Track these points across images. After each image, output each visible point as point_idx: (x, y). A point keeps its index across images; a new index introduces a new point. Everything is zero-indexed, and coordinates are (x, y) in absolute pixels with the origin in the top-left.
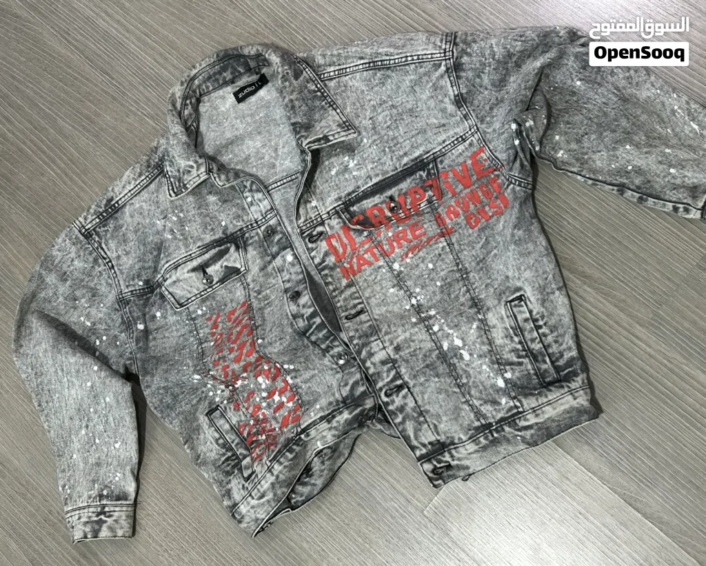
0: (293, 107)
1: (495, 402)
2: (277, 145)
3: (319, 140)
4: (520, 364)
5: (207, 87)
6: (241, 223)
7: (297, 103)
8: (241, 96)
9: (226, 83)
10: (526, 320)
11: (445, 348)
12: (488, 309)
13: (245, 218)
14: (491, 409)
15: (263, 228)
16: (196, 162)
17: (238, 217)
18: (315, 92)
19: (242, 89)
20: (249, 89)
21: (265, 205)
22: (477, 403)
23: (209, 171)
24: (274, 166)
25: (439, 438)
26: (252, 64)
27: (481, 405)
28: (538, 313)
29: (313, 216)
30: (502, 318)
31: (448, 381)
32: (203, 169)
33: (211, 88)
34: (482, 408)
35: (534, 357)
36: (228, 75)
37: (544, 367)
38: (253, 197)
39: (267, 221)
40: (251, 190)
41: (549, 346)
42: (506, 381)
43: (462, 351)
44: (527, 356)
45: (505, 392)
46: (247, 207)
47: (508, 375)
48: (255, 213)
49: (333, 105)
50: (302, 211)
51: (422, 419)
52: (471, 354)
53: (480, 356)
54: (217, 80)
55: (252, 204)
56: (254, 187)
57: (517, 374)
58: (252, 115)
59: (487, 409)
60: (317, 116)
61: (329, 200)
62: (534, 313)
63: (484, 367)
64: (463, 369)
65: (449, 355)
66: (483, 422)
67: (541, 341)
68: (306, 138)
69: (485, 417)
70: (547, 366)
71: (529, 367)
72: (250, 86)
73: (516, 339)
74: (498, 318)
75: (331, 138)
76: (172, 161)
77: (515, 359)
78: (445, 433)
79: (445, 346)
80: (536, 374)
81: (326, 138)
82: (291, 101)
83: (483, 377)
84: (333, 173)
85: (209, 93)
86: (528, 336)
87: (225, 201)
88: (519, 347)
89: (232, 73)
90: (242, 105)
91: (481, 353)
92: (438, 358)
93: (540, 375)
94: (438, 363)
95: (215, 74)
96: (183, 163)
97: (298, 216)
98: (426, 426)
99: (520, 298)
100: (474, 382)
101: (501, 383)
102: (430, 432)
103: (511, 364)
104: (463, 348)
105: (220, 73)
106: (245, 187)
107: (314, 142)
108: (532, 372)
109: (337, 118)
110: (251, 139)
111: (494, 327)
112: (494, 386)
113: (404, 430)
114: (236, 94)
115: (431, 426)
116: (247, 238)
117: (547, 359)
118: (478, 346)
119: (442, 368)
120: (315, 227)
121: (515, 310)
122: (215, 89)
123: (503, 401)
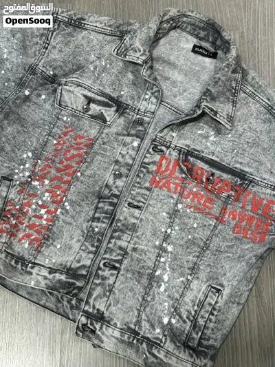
0: (216, 82)
1: (153, 326)
2: (188, 89)
3: (212, 110)
4: (185, 322)
5: (186, 28)
6: (131, 102)
7: (220, 83)
8: (196, 50)
9: (197, 36)
10: (210, 304)
11: (157, 273)
12: (198, 278)
13: (136, 102)
14: (148, 327)
15: (138, 116)
16: (145, 51)
17: (132, 98)
18: (233, 88)
19: (200, 47)
20: (204, 52)
21: (152, 107)
22: (144, 317)
23: (145, 62)
24: (175, 97)
25: (105, 312)
26: (218, 43)
27: (145, 320)
28: (219, 307)
29: (167, 139)
30: (200, 291)
31: (141, 290)
32: (144, 58)
33: (188, 30)
34: (143, 322)
35: (195, 326)
36: (202, 34)
37: (195, 336)
38: (150, 97)
39: (144, 116)
40: (153, 94)
41: (208, 328)
42: (169, 322)
43: (163, 284)
44: (192, 321)
45: (163, 327)
46: (142, 98)
47: (173, 321)
48: (142, 105)
49: (234, 103)
50: (166, 130)
51: (108, 294)
52: (165, 291)
53: (169, 296)
54: (195, 30)
55: (146, 100)
56: (156, 94)
57: (178, 325)
58: (192, 64)
59: (145, 325)
60: (222, 99)
61: (183, 141)
62: (218, 305)
63: (166, 304)
64: (154, 293)
65: (155, 279)
66: (137, 329)
67: (206, 322)
68: (207, 102)
69: (140, 327)
70: (196, 336)
71: (188, 328)
72: (206, 50)
73: (196, 308)
74: (198, 288)
75: (218, 116)
76: (133, 37)
77: (185, 317)
78: (111, 313)
79: (158, 273)
80: (187, 335)
81: (216, 113)
82: (219, 79)
83: (160, 308)
84: (199, 132)
85: (184, 30)
86: (202, 313)
87: (135, 84)
88: (193, 313)
89: (205, 35)
90: (192, 54)
91: (172, 295)
92: (148, 275)
93: (189, 338)
94: (146, 277)
95: (197, 26)
96: (137, 44)
97: (161, 131)
98: (106, 299)
99: (218, 291)
100: (153, 305)
101: (166, 321)
102: (104, 305)
103: (181, 317)
104: (165, 283)
105: (200, 29)
106: (152, 89)
107: (209, 108)
108: (186, 332)
109: (230, 111)
110: (179, 73)
111: (192, 290)
112: (160, 318)
113: (94, 289)
114: (195, 46)
115: (108, 302)
116: (126, 112)
117: (200, 334)
118: (174, 290)
119: (145, 281)
120: (162, 145)
121: (210, 293)
122: (189, 33)
123: (158, 331)
